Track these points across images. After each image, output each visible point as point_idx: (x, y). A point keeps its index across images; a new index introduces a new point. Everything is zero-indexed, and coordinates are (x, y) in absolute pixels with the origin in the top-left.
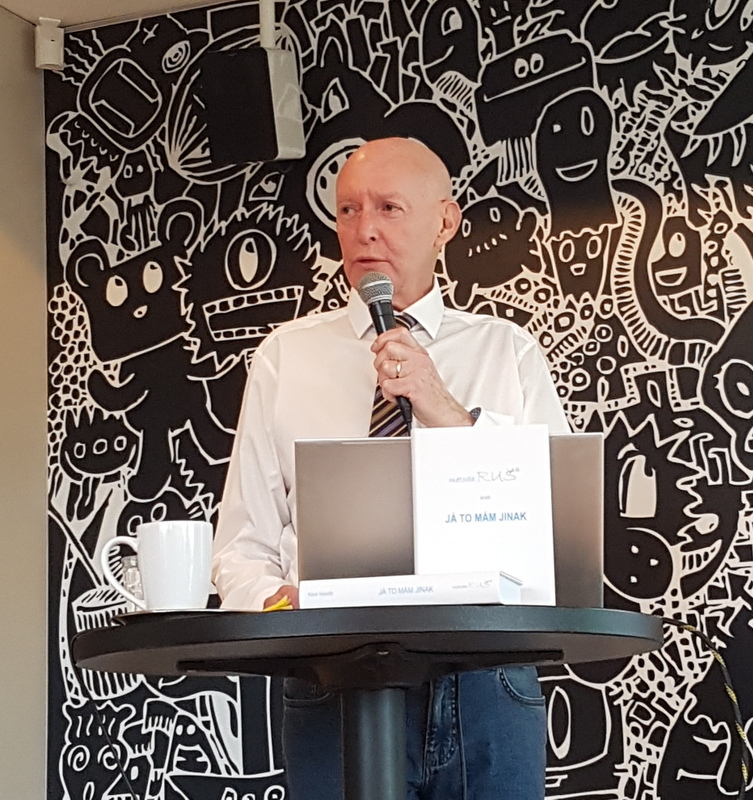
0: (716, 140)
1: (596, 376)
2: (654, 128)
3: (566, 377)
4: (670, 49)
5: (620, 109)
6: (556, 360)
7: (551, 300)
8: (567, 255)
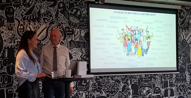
0: (27, 16)
1: (12, 40)
2: (20, 13)
3: (8, 40)
4: (22, 4)
5: (16, 10)
6: (7, 38)
7: (6, 31)
8: (9, 26)
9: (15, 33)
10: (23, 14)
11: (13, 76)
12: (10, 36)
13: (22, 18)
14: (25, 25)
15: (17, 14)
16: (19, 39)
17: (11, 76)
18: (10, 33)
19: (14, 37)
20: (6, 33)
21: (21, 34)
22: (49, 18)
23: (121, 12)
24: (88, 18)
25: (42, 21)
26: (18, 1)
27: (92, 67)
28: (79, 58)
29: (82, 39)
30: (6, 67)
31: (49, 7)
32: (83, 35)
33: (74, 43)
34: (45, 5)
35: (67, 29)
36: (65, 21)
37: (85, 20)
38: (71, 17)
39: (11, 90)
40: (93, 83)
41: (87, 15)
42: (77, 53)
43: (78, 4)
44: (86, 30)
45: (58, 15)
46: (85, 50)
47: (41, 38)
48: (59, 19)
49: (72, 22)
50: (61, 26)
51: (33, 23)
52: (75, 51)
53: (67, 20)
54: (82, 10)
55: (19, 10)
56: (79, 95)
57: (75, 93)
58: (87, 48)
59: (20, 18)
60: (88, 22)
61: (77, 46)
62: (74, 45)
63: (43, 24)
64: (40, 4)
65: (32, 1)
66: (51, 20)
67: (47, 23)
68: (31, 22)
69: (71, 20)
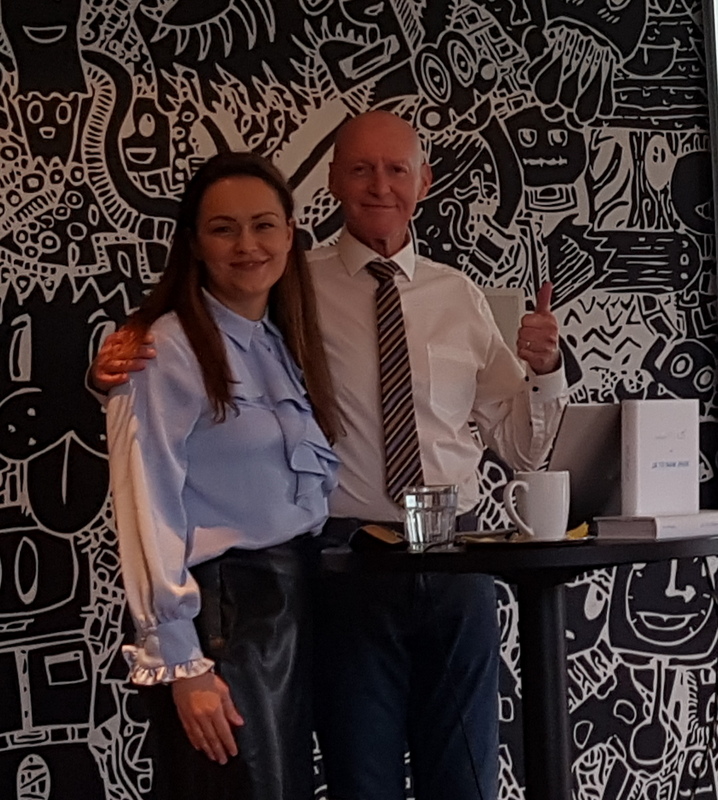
0: (183, 32)
3: (35, 238)
6: (25, 221)
7: (19, 159)
8: (35, 117)
9: (91, 175)
10: (155, 17)
11: (84, 540)
12: (54, 205)
13: (145, 51)
14: (169, 107)
15: (100, 18)
16: (124, 225)
17: (70, 537)
18: (53, 181)
19: (80, 215)
20: (19, 180)
21: (138, 184)
22: (369, 46)
24: (698, 34)
25: (311, 66)
28: (633, 374)
29: (651, 215)
30: (25, 462)
32: (660, 175)
33: (588, 246)
35: (526, 132)
36: (508, 64)
37: (676, 45)
38: (556, 30)
39: (69, 657)
41: (689, 12)
42: (613, 335)
44: (689, 132)
45: (450, 12)
46: (679, 308)
47: (307, 210)
48: (458, 51)
49: (568, 68)
50: (472, 110)
51: (235, 86)
52: (598, 319)
53: (527, 57)
56: (638, 686)
57: (610, 672)
58: (695, 287)
59: (128, 46)
60: (703, 71)
61: (613, 276)
62: (587, 262)
63: (321, 95)
66: (385, 58)
67: (360, 86)
68: (221, 82)
69: (555, 57)
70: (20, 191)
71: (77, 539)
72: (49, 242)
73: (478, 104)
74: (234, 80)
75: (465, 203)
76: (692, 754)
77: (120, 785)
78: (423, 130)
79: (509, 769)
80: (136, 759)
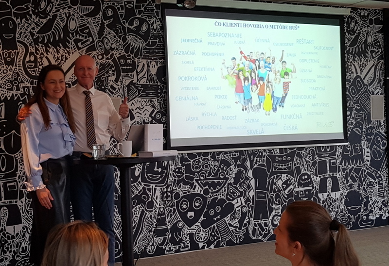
0: (41, 36)
1: (13, 85)
2: (27, 30)
3: (5, 85)
4: (31, 13)
5: (19, 24)
6: (3, 80)
7: (2, 66)
8: (6, 56)
9: (19, 70)
10: (34, 33)
11: (17, 156)
12: (10, 77)
13: (32, 40)
14: (38, 54)
15: (21, 33)
16: (27, 82)
17: (13, 155)
18: (10, 71)
19: (16, 79)
21: (30, 72)
22: (85, 40)
23: (229, 25)
24: (163, 37)
25: (71, 44)
26: (23, 6)
27: (173, 136)
28: (147, 118)
29: (151, 80)
30: (3, 138)
31: (85, 17)
32: (154, 71)
33: (136, 87)
34: (78, 13)
35: (122, 60)
36: (118, 44)
37: (158, 40)
38: (129, 36)
39: (13, 184)
40: (177, 168)
42: (142, 109)
43: (142, 9)
44: (161, 61)
45: (104, 32)
46: (158, 102)
47: (70, 78)
48: (106, 41)
49: (132, 45)
50: (109, 55)
51: (53, 49)
52: (139, 105)
53: (122, 43)
54: (152, 22)
55: (26, 25)
56: (148, 192)
57: (141, 188)
58: (162, 97)
59: (28, 39)
60: (164, 46)
61: (142, 94)
62: (136, 91)
63: (74, 51)
64: (67, 11)
65: (50, 6)
66: (89, 43)
67: (83, 49)
68: (50, 48)
69: (129, 43)
70: (2, 73)
71: (15, 156)
72: (9, 86)
73: (111, 54)
74: (53, 48)
75: (108, 77)
76: (160, 208)
77: (25, 214)
78: (98, 60)
79: (117, 211)
80: (29, 208)
